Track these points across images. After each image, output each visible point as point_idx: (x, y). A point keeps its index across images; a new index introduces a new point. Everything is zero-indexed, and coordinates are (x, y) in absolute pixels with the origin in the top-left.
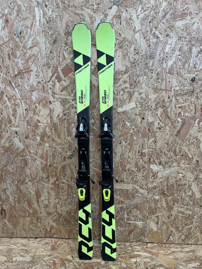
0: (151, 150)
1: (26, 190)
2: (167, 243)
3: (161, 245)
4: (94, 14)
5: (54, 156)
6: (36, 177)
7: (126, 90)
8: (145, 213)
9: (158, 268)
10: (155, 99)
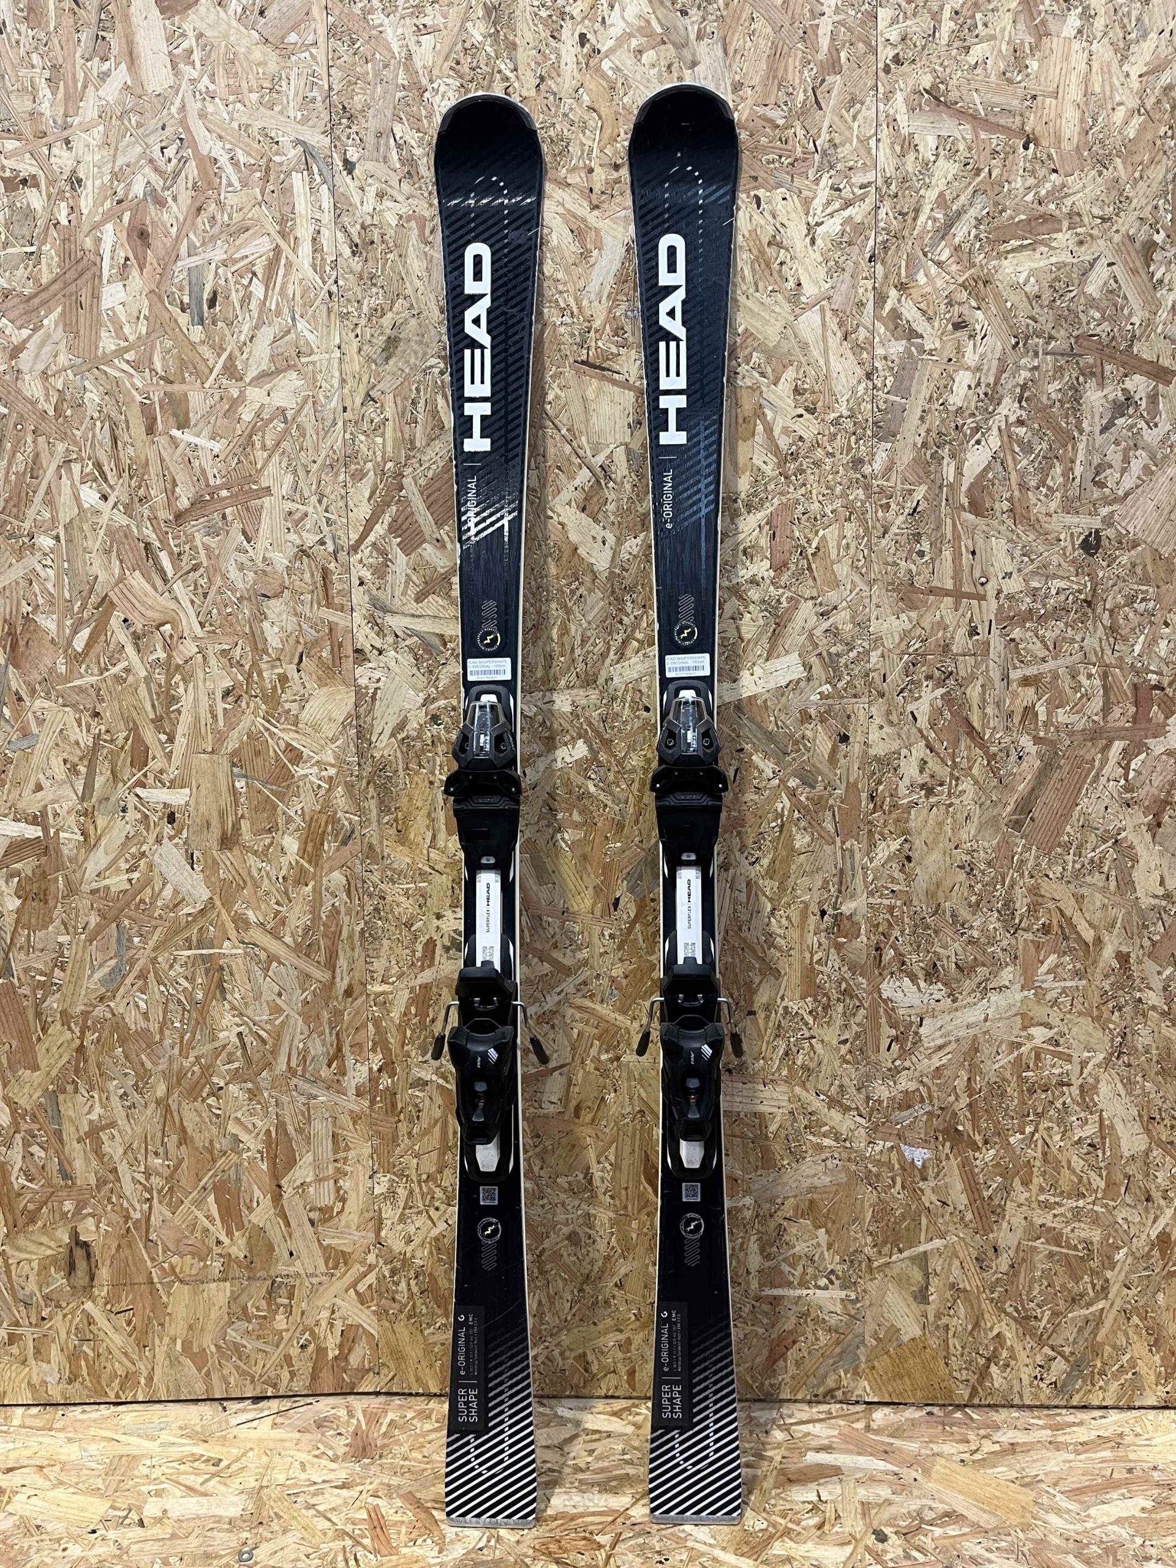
0: (887, 902)
1: (214, 1130)
2: (976, 1401)
3: (945, 1415)
4: (596, 213)
5: (370, 940)
6: (269, 1056)
7: (754, 594)
9: (938, 1531)
10: (902, 640)
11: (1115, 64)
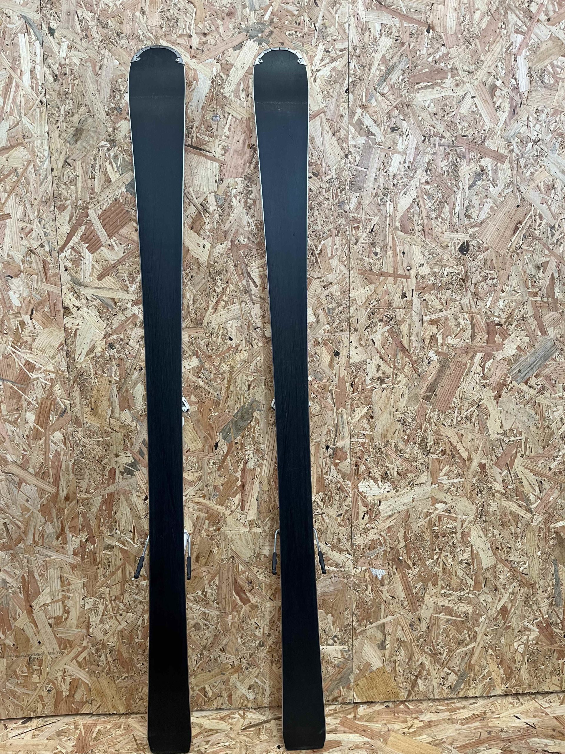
0: (360, 440)
2: (411, 698)
3: (395, 707)
4: (194, 60)
5: (78, 469)
6: (23, 535)
8: (348, 618)
10: (366, 300)
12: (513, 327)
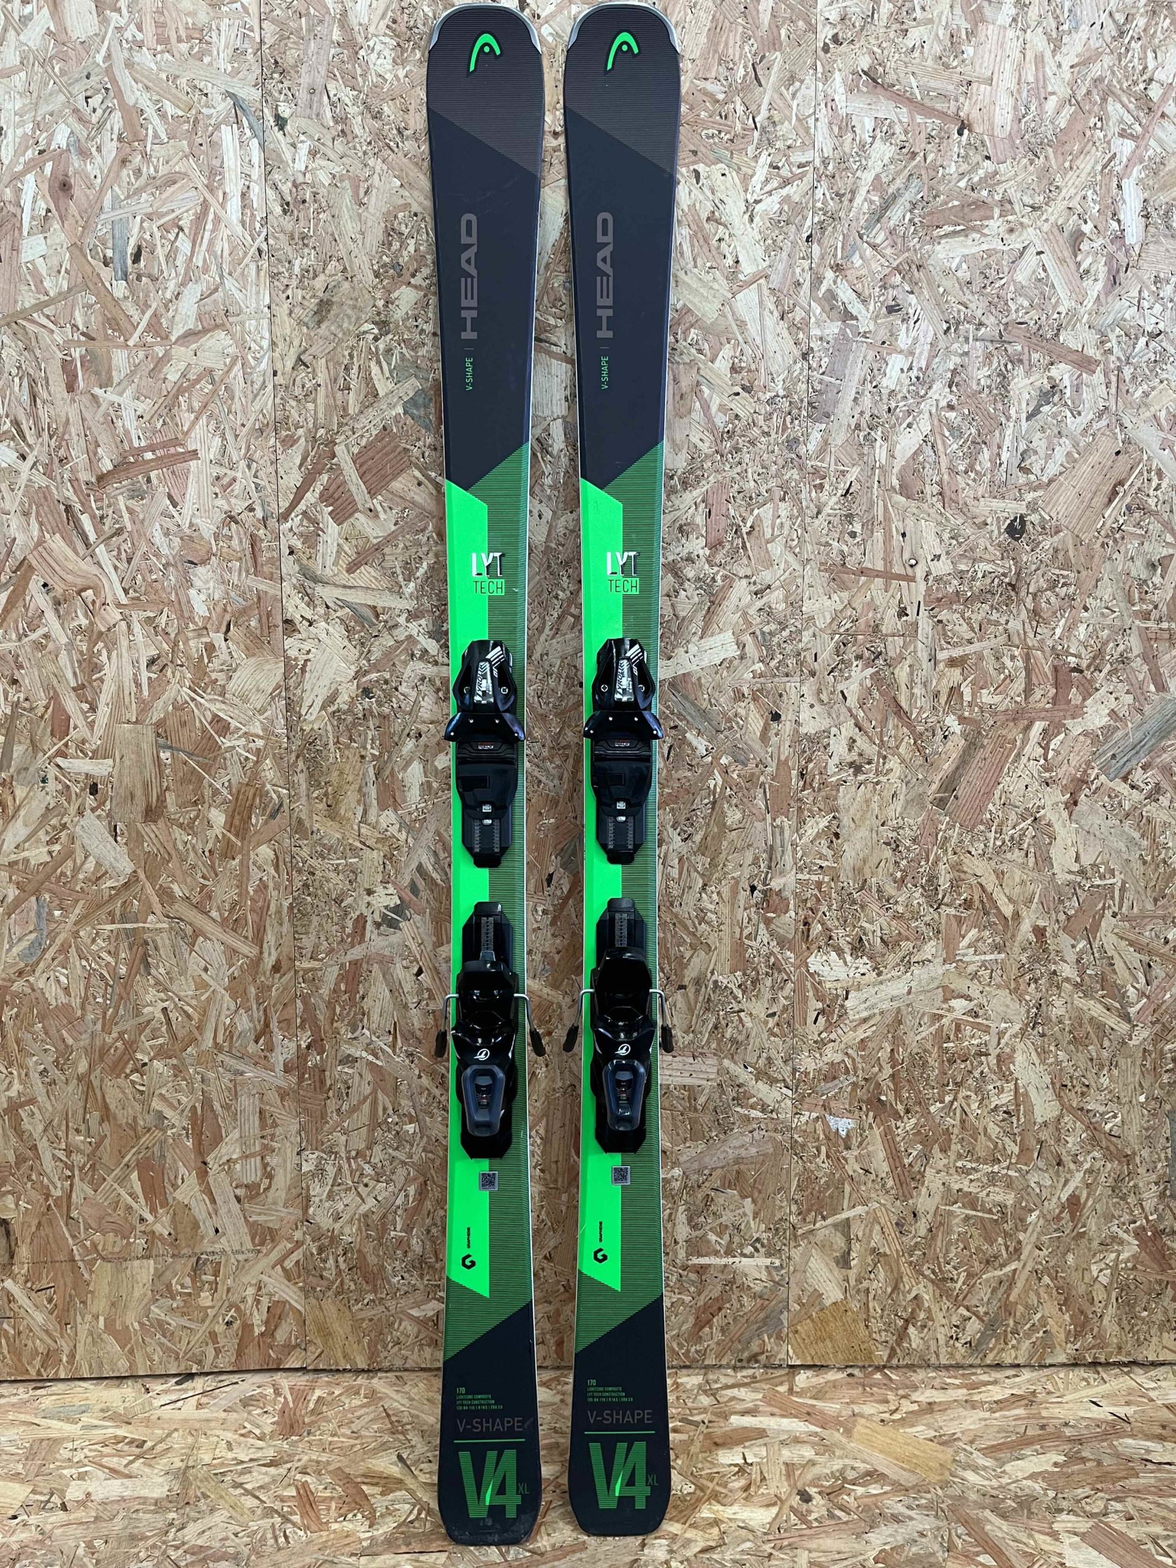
0: (815, 878)
1: (138, 1107)
2: (895, 1362)
3: (866, 1377)
5: (299, 916)
6: (196, 1032)
7: (690, 572)
8: (781, 1207)
9: (860, 1490)
10: (833, 620)
11: (1048, 54)
12: (1102, 675)
